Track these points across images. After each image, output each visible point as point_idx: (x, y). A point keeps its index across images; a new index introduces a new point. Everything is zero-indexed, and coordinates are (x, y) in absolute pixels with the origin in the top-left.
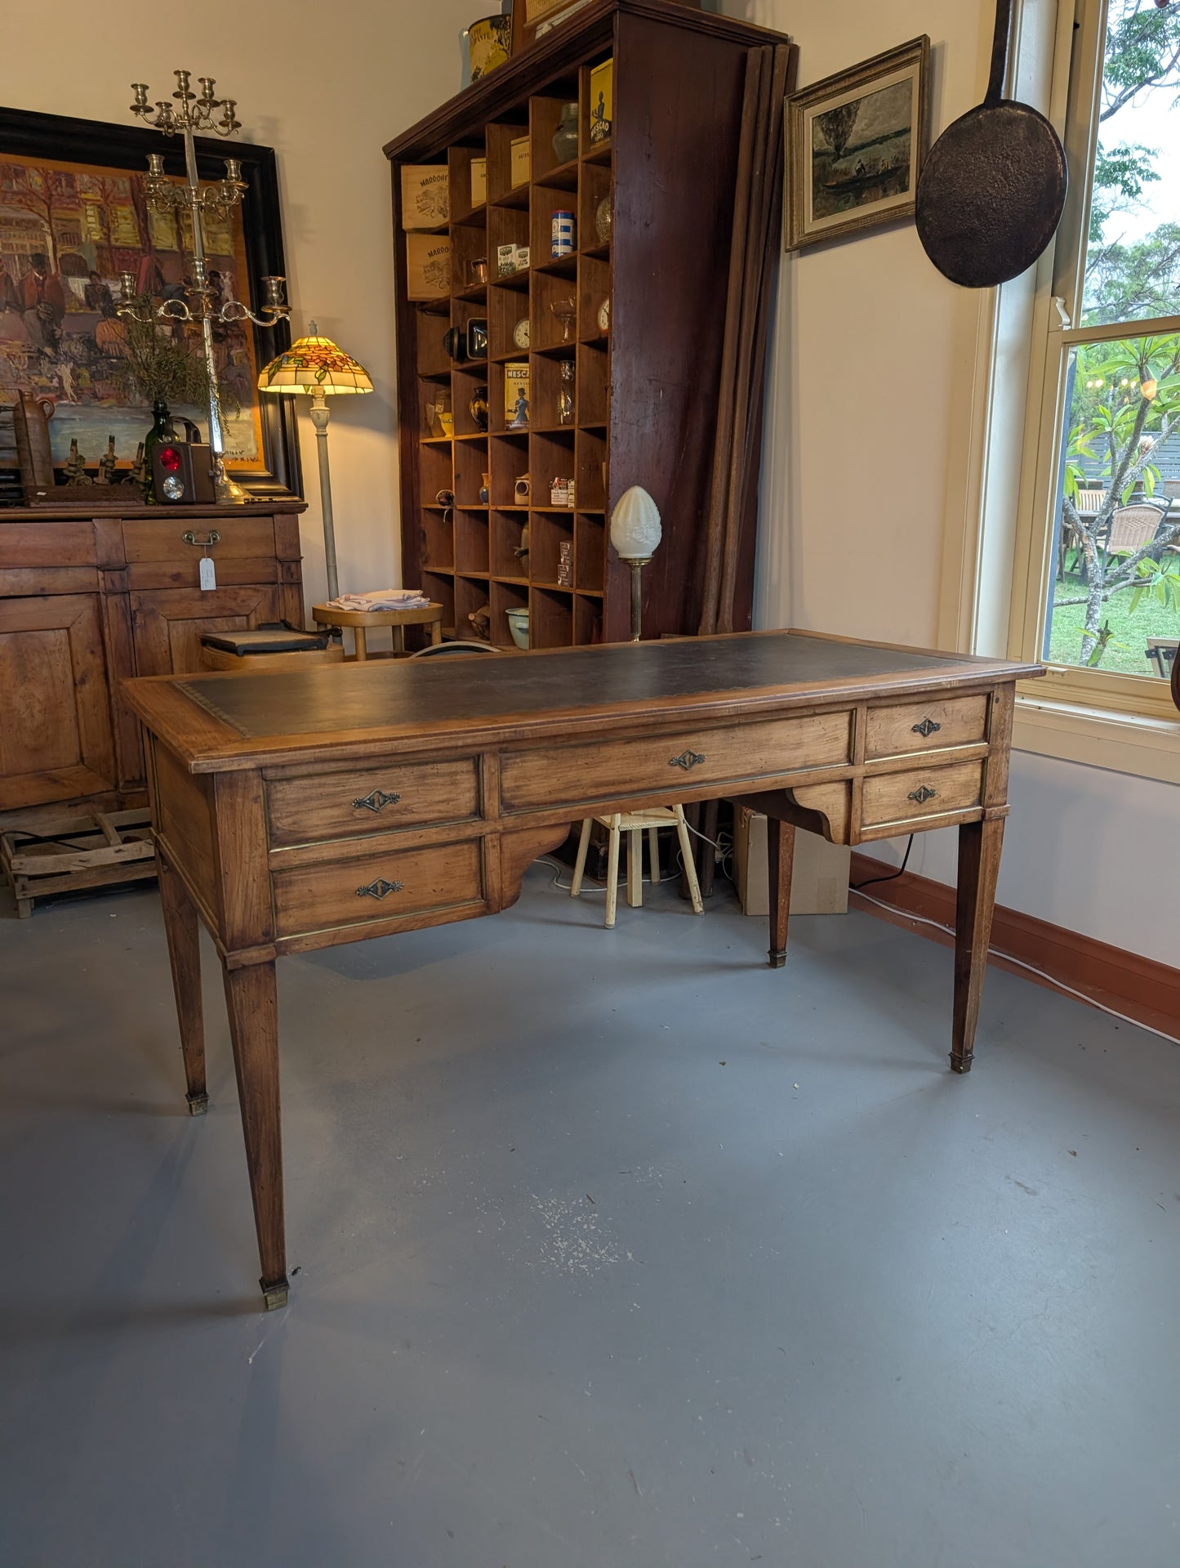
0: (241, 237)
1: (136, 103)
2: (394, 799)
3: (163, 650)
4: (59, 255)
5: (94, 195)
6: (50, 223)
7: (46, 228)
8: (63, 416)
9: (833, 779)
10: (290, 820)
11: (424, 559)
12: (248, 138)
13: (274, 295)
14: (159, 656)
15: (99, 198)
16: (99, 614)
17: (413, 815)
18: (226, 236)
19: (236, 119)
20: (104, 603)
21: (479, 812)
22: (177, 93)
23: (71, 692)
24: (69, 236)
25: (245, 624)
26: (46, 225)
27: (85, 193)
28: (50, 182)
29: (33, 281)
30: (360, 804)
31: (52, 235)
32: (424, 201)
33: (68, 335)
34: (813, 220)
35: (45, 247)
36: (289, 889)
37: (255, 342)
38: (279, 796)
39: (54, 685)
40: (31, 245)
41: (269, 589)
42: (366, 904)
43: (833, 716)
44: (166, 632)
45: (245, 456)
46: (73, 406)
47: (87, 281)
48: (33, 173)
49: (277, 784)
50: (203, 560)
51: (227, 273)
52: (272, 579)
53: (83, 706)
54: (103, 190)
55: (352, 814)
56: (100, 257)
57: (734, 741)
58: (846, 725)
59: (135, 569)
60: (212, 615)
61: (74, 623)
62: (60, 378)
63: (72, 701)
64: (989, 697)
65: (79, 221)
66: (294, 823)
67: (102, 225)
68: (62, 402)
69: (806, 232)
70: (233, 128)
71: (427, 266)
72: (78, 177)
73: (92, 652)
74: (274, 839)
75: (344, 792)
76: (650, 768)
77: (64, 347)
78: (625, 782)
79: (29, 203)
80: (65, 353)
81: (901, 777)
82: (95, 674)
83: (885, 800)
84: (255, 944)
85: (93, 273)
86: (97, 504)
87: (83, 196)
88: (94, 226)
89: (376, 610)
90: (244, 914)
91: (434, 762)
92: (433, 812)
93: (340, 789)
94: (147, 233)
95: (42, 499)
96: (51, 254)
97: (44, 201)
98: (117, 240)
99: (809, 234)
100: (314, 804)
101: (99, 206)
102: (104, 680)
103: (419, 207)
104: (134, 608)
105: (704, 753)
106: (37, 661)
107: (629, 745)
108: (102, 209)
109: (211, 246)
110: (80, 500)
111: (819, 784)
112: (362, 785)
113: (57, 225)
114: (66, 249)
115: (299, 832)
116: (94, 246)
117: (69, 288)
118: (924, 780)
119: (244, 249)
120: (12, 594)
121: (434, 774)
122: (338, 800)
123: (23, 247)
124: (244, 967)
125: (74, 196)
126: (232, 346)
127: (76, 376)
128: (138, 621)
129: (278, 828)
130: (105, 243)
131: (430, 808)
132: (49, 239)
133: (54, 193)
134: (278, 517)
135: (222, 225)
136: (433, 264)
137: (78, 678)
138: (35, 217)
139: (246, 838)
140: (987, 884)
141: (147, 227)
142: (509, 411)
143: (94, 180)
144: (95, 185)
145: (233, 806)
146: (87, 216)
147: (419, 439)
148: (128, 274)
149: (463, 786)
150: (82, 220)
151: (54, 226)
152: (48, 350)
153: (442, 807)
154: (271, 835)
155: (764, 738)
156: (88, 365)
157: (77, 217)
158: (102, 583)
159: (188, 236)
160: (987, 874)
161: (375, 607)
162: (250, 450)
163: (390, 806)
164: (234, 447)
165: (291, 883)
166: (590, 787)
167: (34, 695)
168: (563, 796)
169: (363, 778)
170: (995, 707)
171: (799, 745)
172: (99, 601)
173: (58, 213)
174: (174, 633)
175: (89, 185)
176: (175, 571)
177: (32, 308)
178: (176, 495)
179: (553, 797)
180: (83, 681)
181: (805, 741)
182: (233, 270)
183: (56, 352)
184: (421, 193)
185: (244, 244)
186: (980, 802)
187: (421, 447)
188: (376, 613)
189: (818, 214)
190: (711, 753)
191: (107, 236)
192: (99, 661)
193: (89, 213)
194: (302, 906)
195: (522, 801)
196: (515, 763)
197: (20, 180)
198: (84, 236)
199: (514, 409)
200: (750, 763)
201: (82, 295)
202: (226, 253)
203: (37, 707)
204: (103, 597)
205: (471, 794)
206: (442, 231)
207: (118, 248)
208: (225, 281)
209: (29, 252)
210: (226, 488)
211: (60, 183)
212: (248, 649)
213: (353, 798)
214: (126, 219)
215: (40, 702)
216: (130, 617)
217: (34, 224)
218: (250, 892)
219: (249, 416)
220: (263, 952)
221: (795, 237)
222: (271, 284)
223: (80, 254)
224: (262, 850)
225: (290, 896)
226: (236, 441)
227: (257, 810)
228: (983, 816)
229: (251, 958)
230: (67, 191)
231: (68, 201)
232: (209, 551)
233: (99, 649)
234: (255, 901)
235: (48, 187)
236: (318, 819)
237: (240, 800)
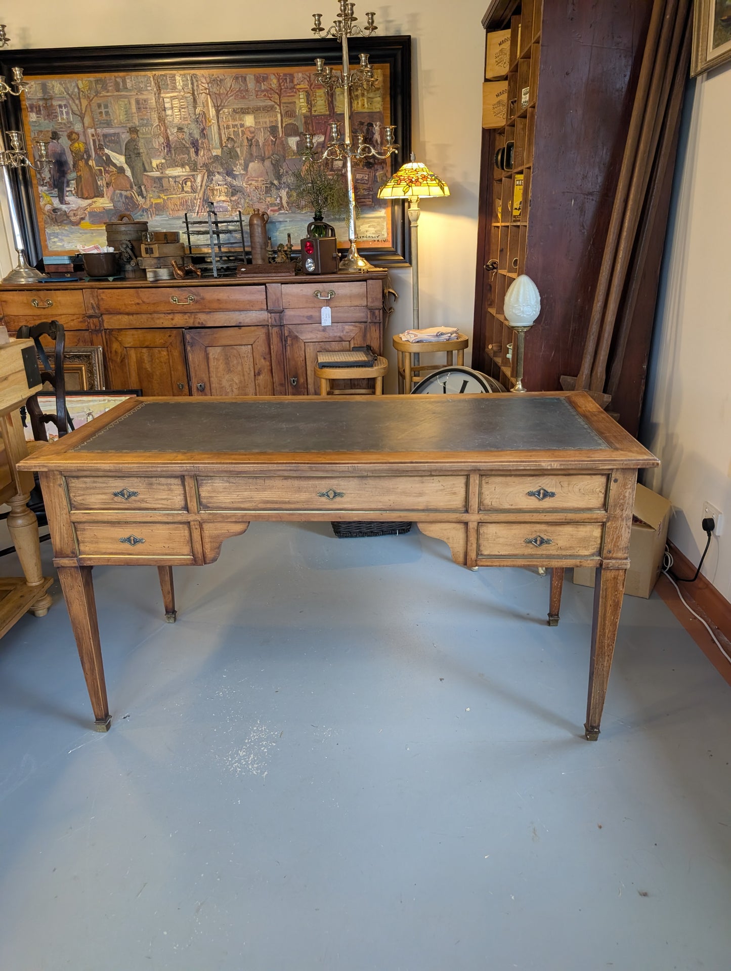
0: (388, 99)
1: (315, 27)
2: (134, 494)
3: (301, 359)
4: (284, 125)
5: (304, 85)
6: (280, 106)
7: (278, 110)
8: (281, 220)
9: (451, 520)
10: (80, 498)
11: (489, 303)
12: (398, 31)
13: (388, 138)
14: (299, 363)
15: (307, 86)
16: (268, 336)
17: (147, 504)
18: (379, 99)
19: (375, 25)
20: (270, 331)
21: (186, 508)
22: (340, 14)
23: (253, 380)
24: (290, 114)
25: (348, 346)
26: (278, 107)
27: (299, 84)
28: (281, 81)
29: (270, 143)
30: (115, 495)
31: (281, 113)
32: (500, 57)
33: (287, 172)
34: (713, 48)
35: (276, 121)
36: (84, 532)
37: (392, 165)
38: (73, 485)
39: (244, 375)
40: (270, 121)
41: (363, 325)
42: (127, 546)
43: (451, 478)
44: (303, 349)
45: (380, 238)
46: (286, 214)
47: (298, 138)
48: (272, 77)
49: (72, 479)
50: (324, 308)
51: (378, 123)
52: (364, 320)
53: (259, 387)
54: (309, 81)
55: (113, 499)
56: (306, 123)
57: (366, 486)
58: (463, 485)
59: (288, 313)
60: (329, 340)
61: (255, 342)
62: (281, 198)
63: (253, 384)
64: (608, 477)
65: (295, 102)
66: (83, 500)
67: (308, 103)
68: (281, 212)
69: (707, 60)
70: (372, 30)
71: (495, 104)
72: (295, 75)
73: (265, 358)
74: (72, 506)
75: (108, 487)
76: (303, 496)
77: (284, 179)
78: (285, 503)
79: (270, 96)
80: (284, 183)
81: (515, 526)
82: (266, 370)
83: (501, 540)
84: (68, 556)
85: (302, 133)
86: (270, 275)
87: (298, 87)
88: (303, 104)
89: (418, 342)
90: (61, 541)
91: (156, 477)
92: (159, 504)
93: (105, 485)
94: (333, 104)
95: (243, 273)
96: (280, 125)
97: (277, 93)
98: (315, 111)
99: (710, 61)
100: (92, 491)
101: (306, 92)
102: (271, 375)
103: (497, 61)
104: (286, 335)
105: (344, 492)
106: (235, 362)
107: (285, 481)
108: (308, 93)
109: (369, 107)
110: (261, 273)
111: (441, 522)
112: (118, 485)
113: (284, 107)
114: (287, 121)
115: (86, 505)
116: (303, 117)
117: (288, 144)
118: (540, 531)
119: (389, 106)
120: (225, 325)
121: (157, 484)
122: (106, 491)
123: (266, 123)
124: (63, 567)
125: (294, 88)
126: (377, 170)
127: (289, 196)
128: (289, 342)
129: (74, 501)
130: (309, 114)
131: (157, 502)
132: (279, 116)
133: (283, 88)
134: (370, 282)
135: (377, 92)
136: (499, 102)
137: (256, 372)
138: (273, 103)
139: (57, 504)
140: (608, 614)
141: (332, 100)
142: (516, 209)
143: (304, 76)
144: (305, 78)
145: (49, 487)
146: (300, 99)
147: (491, 223)
148: (309, 135)
149: (176, 492)
150: (297, 102)
151: (282, 108)
152: (276, 182)
153: (164, 502)
154: (71, 504)
155: (391, 487)
156: (295, 189)
157: (294, 100)
158: (270, 320)
159: (356, 102)
160: (608, 608)
161: (417, 340)
162: (383, 235)
163: (133, 498)
164: (373, 233)
165: (84, 530)
166: (260, 503)
167: (233, 380)
168: (242, 506)
169: (118, 481)
170: (613, 485)
171: (421, 494)
172: (268, 330)
173: (284, 100)
174: (308, 350)
175: (302, 79)
176: (309, 314)
177: (269, 158)
178: (312, 269)
179: (235, 505)
180: (259, 374)
181: (427, 492)
182: (382, 121)
183: (280, 183)
184: (498, 51)
185: (389, 103)
186: (600, 552)
187: (493, 228)
188: (417, 344)
189: (716, 44)
190: (348, 492)
191: (310, 110)
192: (268, 363)
193: (301, 97)
194: (91, 542)
195: (215, 505)
196: (207, 483)
197: (265, 83)
198: (297, 112)
199: (518, 207)
200: (380, 502)
201: (294, 147)
202: (378, 110)
203: (235, 386)
204: (270, 328)
205: (182, 497)
206: (505, 78)
207: (315, 116)
208: (376, 128)
209: (268, 125)
210: (356, 262)
211: (286, 81)
212: (324, 365)
213: (113, 491)
214: (321, 97)
215: (236, 384)
216: (283, 339)
217: (272, 107)
218: (62, 531)
219: (383, 213)
220: (72, 562)
221: (699, 64)
222: (387, 131)
223: (295, 123)
224: (66, 511)
225: (84, 536)
226: (375, 229)
227: (62, 491)
228: (601, 565)
229: (65, 563)
230: (289, 85)
231: (290, 91)
232: (328, 303)
233: (268, 357)
234: (65, 536)
235: (280, 84)
236: (94, 499)
237: (52, 485)
